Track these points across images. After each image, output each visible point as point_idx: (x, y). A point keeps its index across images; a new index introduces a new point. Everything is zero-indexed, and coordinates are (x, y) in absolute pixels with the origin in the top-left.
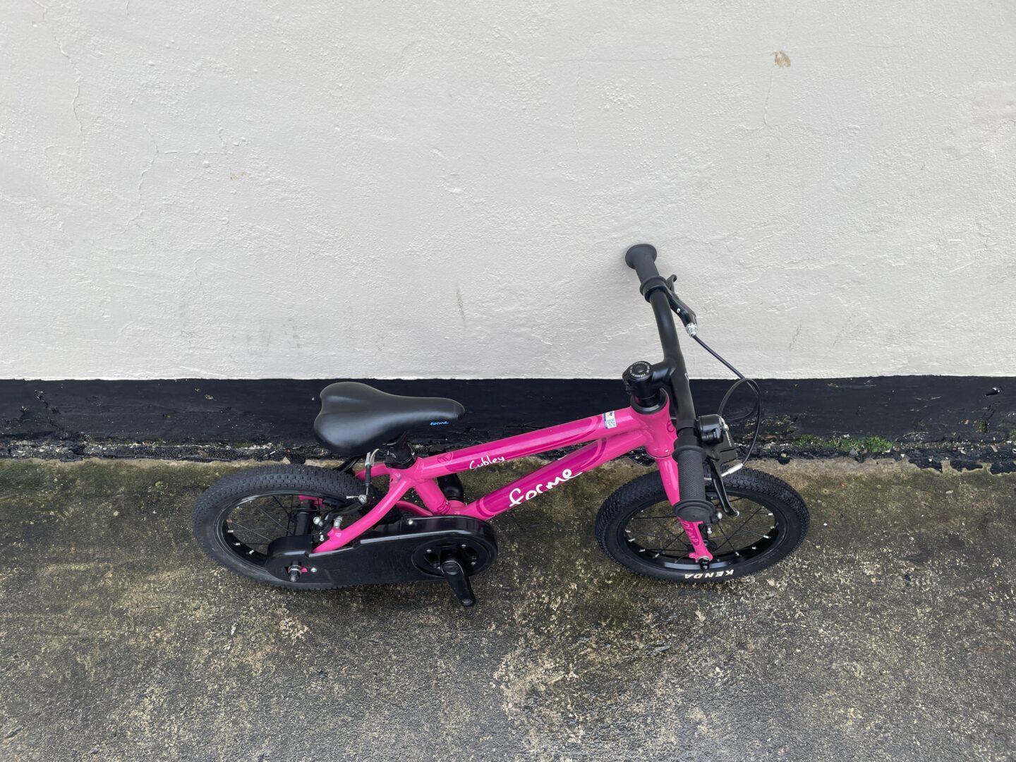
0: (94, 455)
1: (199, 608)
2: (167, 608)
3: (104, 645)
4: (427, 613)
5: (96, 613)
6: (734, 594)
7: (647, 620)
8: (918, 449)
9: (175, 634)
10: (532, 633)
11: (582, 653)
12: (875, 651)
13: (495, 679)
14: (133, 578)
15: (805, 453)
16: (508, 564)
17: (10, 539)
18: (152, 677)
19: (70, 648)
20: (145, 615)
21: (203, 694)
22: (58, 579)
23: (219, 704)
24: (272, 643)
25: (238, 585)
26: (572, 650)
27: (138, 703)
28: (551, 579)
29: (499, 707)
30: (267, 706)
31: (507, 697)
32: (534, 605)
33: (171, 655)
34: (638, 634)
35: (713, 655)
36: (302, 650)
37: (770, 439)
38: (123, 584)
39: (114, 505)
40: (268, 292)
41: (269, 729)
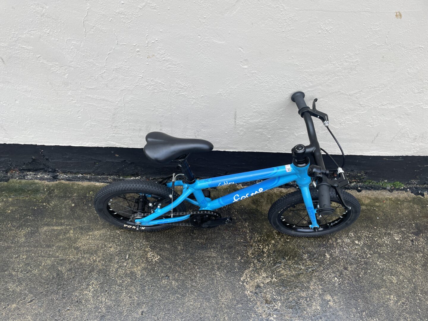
0: (62, 179)
1: (112, 247)
2: (98, 247)
3: (71, 262)
4: (211, 251)
5: (66, 248)
6: (342, 247)
7: (305, 257)
8: (414, 187)
9: (102, 258)
10: (256, 261)
11: (278, 270)
12: (401, 272)
13: (241, 281)
14: (82, 233)
15: (368, 188)
16: (244, 231)
17: (27, 215)
18: (93, 276)
19: (55, 263)
20: (88, 250)
21: (116, 284)
22: (49, 233)
23: (122, 289)
24: (145, 263)
25: (128, 237)
26: (274, 269)
27: (87, 288)
28: (263, 239)
29: (244, 293)
30: (144, 290)
31: (247, 288)
32: (257, 249)
33: (100, 267)
34: (302, 263)
35: (334, 272)
36: (157, 266)
37: (353, 182)
38: (78, 236)
39: (72, 201)
40: (153, 109)
41: (145, 300)
